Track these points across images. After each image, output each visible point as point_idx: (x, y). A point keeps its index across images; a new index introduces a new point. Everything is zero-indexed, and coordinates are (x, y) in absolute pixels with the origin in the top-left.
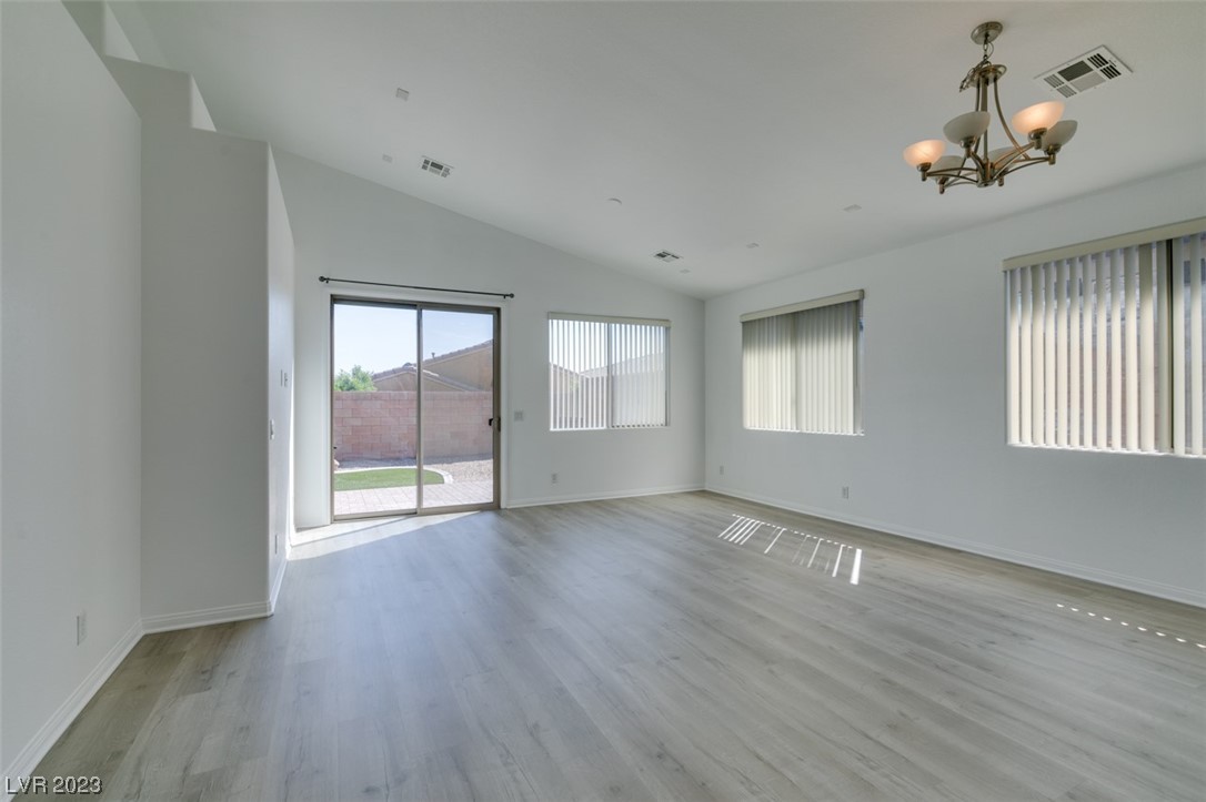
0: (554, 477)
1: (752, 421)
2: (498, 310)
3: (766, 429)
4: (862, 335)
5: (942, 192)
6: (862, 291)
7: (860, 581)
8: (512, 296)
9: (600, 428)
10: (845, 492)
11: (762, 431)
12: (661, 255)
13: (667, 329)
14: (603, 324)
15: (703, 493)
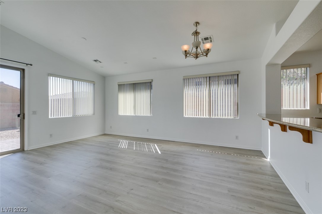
0: (51, 135)
1: (121, 112)
2: (23, 70)
3: (126, 115)
4: (152, 90)
5: (186, 58)
6: (152, 80)
7: (161, 153)
8: (31, 65)
9: (70, 116)
10: (148, 130)
11: (124, 115)
12: (95, 61)
13: (94, 84)
14: (71, 80)
15: (105, 135)
